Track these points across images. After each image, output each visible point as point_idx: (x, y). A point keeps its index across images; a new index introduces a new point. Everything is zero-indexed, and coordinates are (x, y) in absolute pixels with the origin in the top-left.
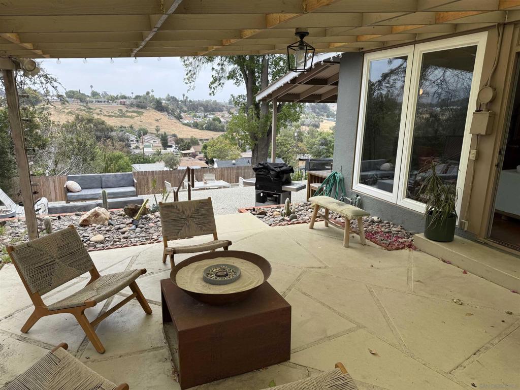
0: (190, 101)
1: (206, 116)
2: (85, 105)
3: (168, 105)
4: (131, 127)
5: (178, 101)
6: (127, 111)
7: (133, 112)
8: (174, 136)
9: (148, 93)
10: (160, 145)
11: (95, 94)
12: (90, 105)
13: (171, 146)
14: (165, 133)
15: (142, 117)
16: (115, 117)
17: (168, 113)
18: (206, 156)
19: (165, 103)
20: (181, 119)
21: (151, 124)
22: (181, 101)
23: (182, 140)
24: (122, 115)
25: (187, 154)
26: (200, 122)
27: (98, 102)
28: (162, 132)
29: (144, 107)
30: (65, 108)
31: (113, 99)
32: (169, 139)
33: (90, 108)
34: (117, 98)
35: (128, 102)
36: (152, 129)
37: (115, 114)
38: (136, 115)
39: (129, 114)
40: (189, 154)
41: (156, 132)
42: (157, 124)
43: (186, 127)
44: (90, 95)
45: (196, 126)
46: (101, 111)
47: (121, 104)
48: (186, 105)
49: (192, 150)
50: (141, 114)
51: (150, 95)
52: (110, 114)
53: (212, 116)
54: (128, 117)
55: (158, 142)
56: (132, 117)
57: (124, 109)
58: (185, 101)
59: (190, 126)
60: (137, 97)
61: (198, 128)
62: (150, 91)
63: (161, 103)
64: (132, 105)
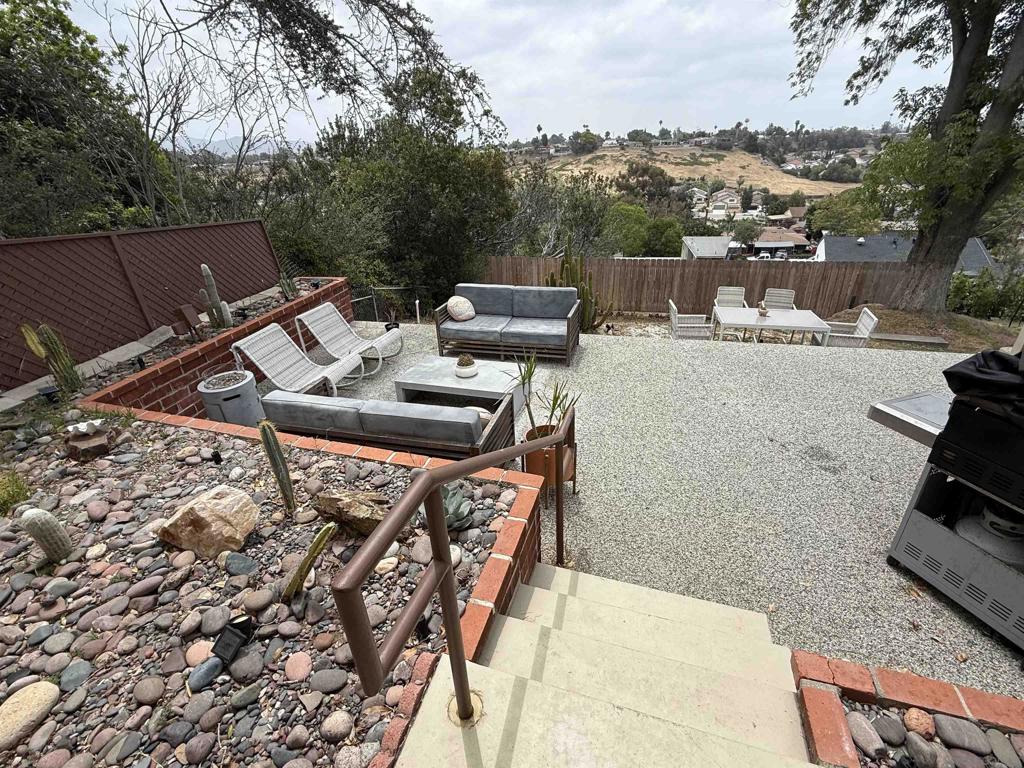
0: (807, 132)
1: (829, 157)
2: (647, 149)
3: (767, 141)
4: (703, 179)
5: (785, 134)
6: (702, 156)
7: (711, 156)
8: (765, 191)
9: (739, 124)
10: (739, 205)
11: (664, 133)
12: (654, 150)
13: (755, 208)
14: (751, 187)
15: (722, 162)
16: (685, 164)
17: (763, 156)
18: (809, 226)
19: (763, 139)
20: (784, 162)
21: (732, 173)
22: (791, 134)
23: (775, 197)
24: (695, 161)
25: (776, 221)
26: (815, 166)
27: (666, 143)
28: (746, 185)
29: (728, 148)
30: (623, 155)
31: (685, 138)
32: (754, 198)
33: (653, 154)
34: (691, 136)
35: (705, 141)
36: (733, 182)
37: (685, 160)
38: (713, 160)
39: (703, 160)
40: (780, 221)
41: (737, 186)
42: (742, 173)
43: (788, 175)
44: (657, 134)
45: (806, 174)
46: (666, 157)
47: (696, 145)
48: (797, 140)
49: (788, 214)
50: (720, 158)
51: (742, 127)
52: (679, 160)
53: (841, 156)
54: (702, 164)
55: (737, 201)
56: (707, 164)
57: (698, 152)
58: (798, 132)
59: (795, 175)
60: (722, 133)
61: (808, 178)
62: (743, 122)
63: (756, 140)
64: (710, 146)
